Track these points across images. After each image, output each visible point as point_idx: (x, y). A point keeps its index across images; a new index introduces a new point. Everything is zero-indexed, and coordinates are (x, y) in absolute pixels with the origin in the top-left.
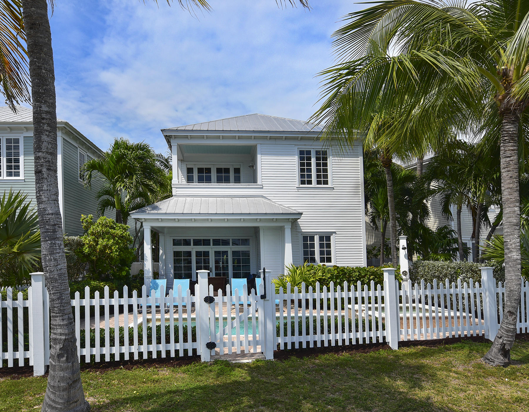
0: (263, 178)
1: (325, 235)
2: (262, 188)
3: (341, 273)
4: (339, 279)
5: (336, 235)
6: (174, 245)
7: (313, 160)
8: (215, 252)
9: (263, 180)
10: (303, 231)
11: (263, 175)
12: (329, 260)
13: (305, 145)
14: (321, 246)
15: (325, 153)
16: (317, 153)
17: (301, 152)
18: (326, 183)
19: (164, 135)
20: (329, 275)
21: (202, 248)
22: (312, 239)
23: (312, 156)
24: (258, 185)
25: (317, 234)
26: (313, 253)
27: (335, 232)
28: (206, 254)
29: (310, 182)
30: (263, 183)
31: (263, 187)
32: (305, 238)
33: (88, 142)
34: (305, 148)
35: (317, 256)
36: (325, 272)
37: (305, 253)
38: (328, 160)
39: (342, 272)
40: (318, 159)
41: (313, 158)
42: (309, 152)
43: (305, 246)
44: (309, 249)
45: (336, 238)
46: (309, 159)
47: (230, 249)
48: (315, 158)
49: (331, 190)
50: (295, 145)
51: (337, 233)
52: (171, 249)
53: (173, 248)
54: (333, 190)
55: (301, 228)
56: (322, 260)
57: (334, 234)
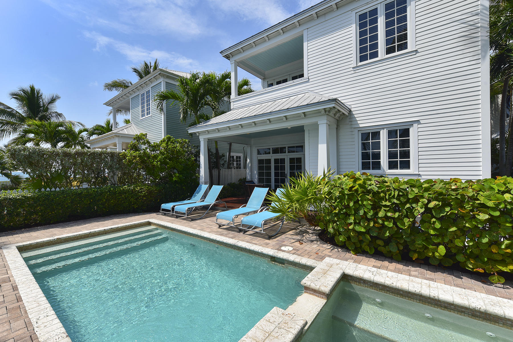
0: (309, 69)
1: (398, 128)
5: (420, 126)
6: (258, 154)
7: (381, 21)
8: (290, 159)
9: (309, 72)
10: (361, 126)
11: (309, 66)
12: (406, 165)
13: (368, 4)
14: (392, 145)
16: (389, 6)
17: (362, 17)
18: (403, 47)
19: (223, 56)
21: (279, 156)
22: (376, 135)
23: (379, 15)
24: (305, 78)
25: (383, 128)
26: (377, 156)
28: (283, 161)
29: (375, 55)
30: (309, 75)
31: (309, 81)
32: (365, 136)
34: (368, 8)
35: (384, 161)
37: (365, 156)
38: (408, 9)
40: (389, 15)
41: (381, 16)
42: (374, 12)
43: (365, 146)
44: (371, 151)
45: (420, 130)
46: (375, 21)
48: (383, 16)
49: (411, 55)
50: (353, 10)
51: (422, 122)
52: (256, 157)
53: (257, 157)
54: (415, 54)
55: (359, 122)
56: (392, 165)
57: (415, 125)
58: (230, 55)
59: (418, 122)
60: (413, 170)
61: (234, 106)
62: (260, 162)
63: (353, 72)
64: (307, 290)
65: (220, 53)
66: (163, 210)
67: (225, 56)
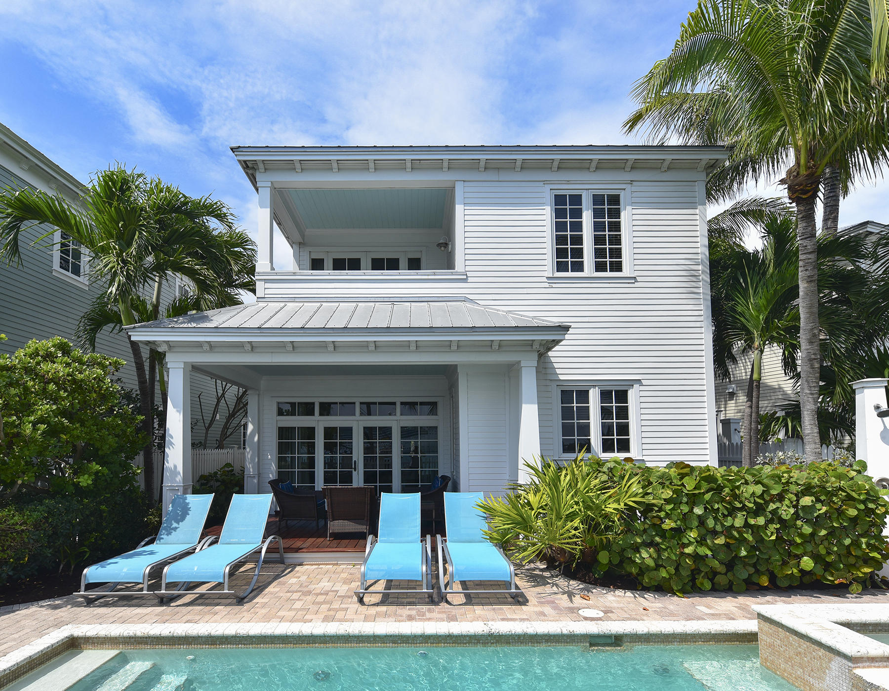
0: (467, 257)
1: (614, 388)
2: (465, 281)
3: (705, 486)
4: (702, 506)
5: (642, 388)
6: (280, 413)
7: (587, 217)
8: (366, 429)
9: (468, 263)
10: (562, 377)
11: (467, 251)
12: (624, 446)
13: (568, 182)
14: (606, 413)
15: (615, 200)
16: (598, 200)
17: (559, 200)
18: (617, 267)
19: (239, 161)
20: (668, 493)
21: (337, 421)
22: (583, 395)
23: (584, 206)
24: (457, 272)
25: (594, 386)
26: (585, 430)
27: (640, 380)
28: (346, 431)
29: (578, 267)
30: (468, 268)
31: (466, 279)
32: (566, 396)
33: (62, 176)
34: (568, 190)
35: (596, 437)
36: (650, 483)
37: (567, 430)
38: (622, 214)
39: (709, 483)
40: (597, 213)
41: (588, 210)
42: (577, 199)
43: (567, 413)
44: (575, 421)
45: (642, 394)
46: (578, 213)
47: (396, 422)
48: (590, 211)
49: (629, 283)
50: (545, 182)
51: (644, 382)
52: (273, 422)
53: (277, 421)
54: (634, 283)
55: (558, 371)
56: (607, 446)
57: (636, 386)
58: (261, 166)
59: (639, 381)
60: (634, 453)
61: (267, 291)
62: (284, 433)
63: (547, 285)
64: (857, 663)
65: (232, 149)
66: (90, 586)
67: (245, 162)
